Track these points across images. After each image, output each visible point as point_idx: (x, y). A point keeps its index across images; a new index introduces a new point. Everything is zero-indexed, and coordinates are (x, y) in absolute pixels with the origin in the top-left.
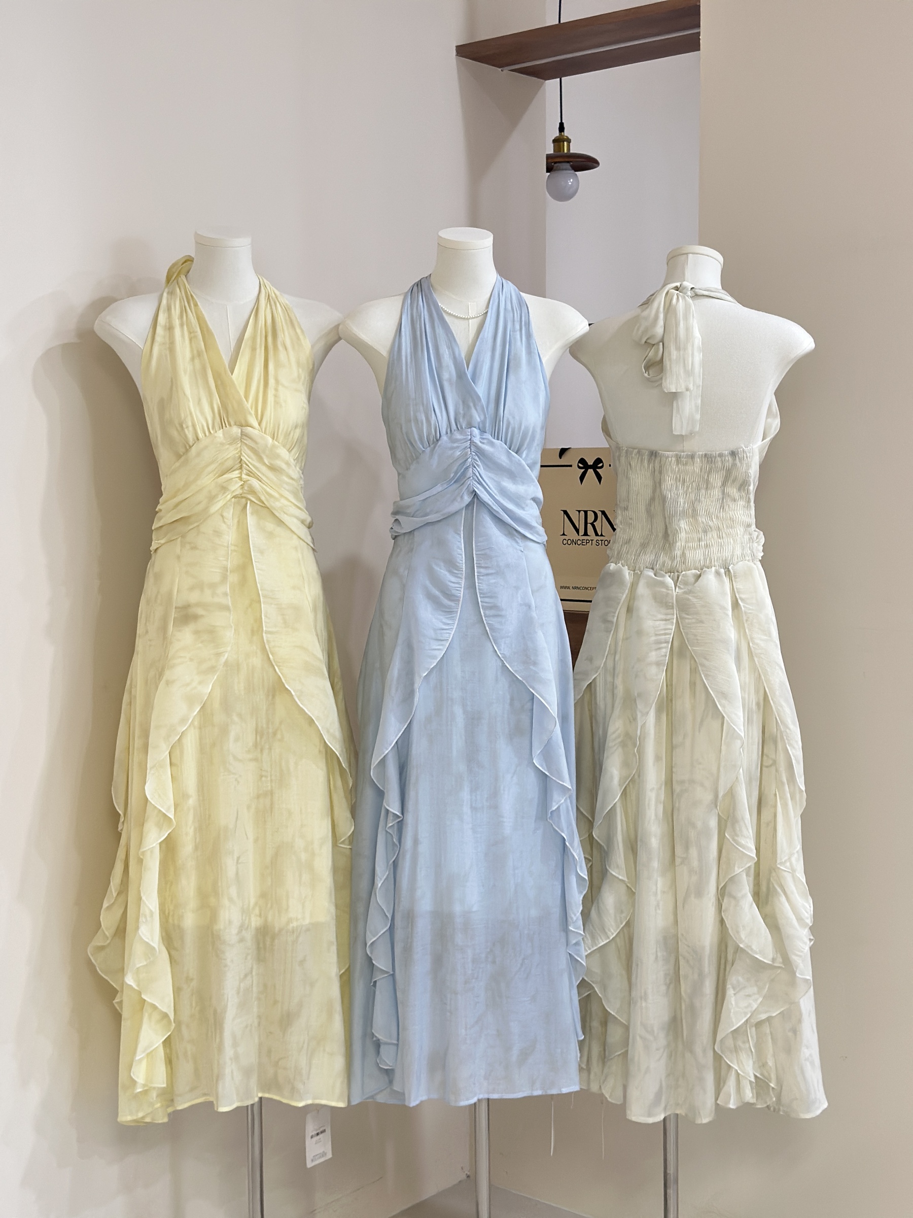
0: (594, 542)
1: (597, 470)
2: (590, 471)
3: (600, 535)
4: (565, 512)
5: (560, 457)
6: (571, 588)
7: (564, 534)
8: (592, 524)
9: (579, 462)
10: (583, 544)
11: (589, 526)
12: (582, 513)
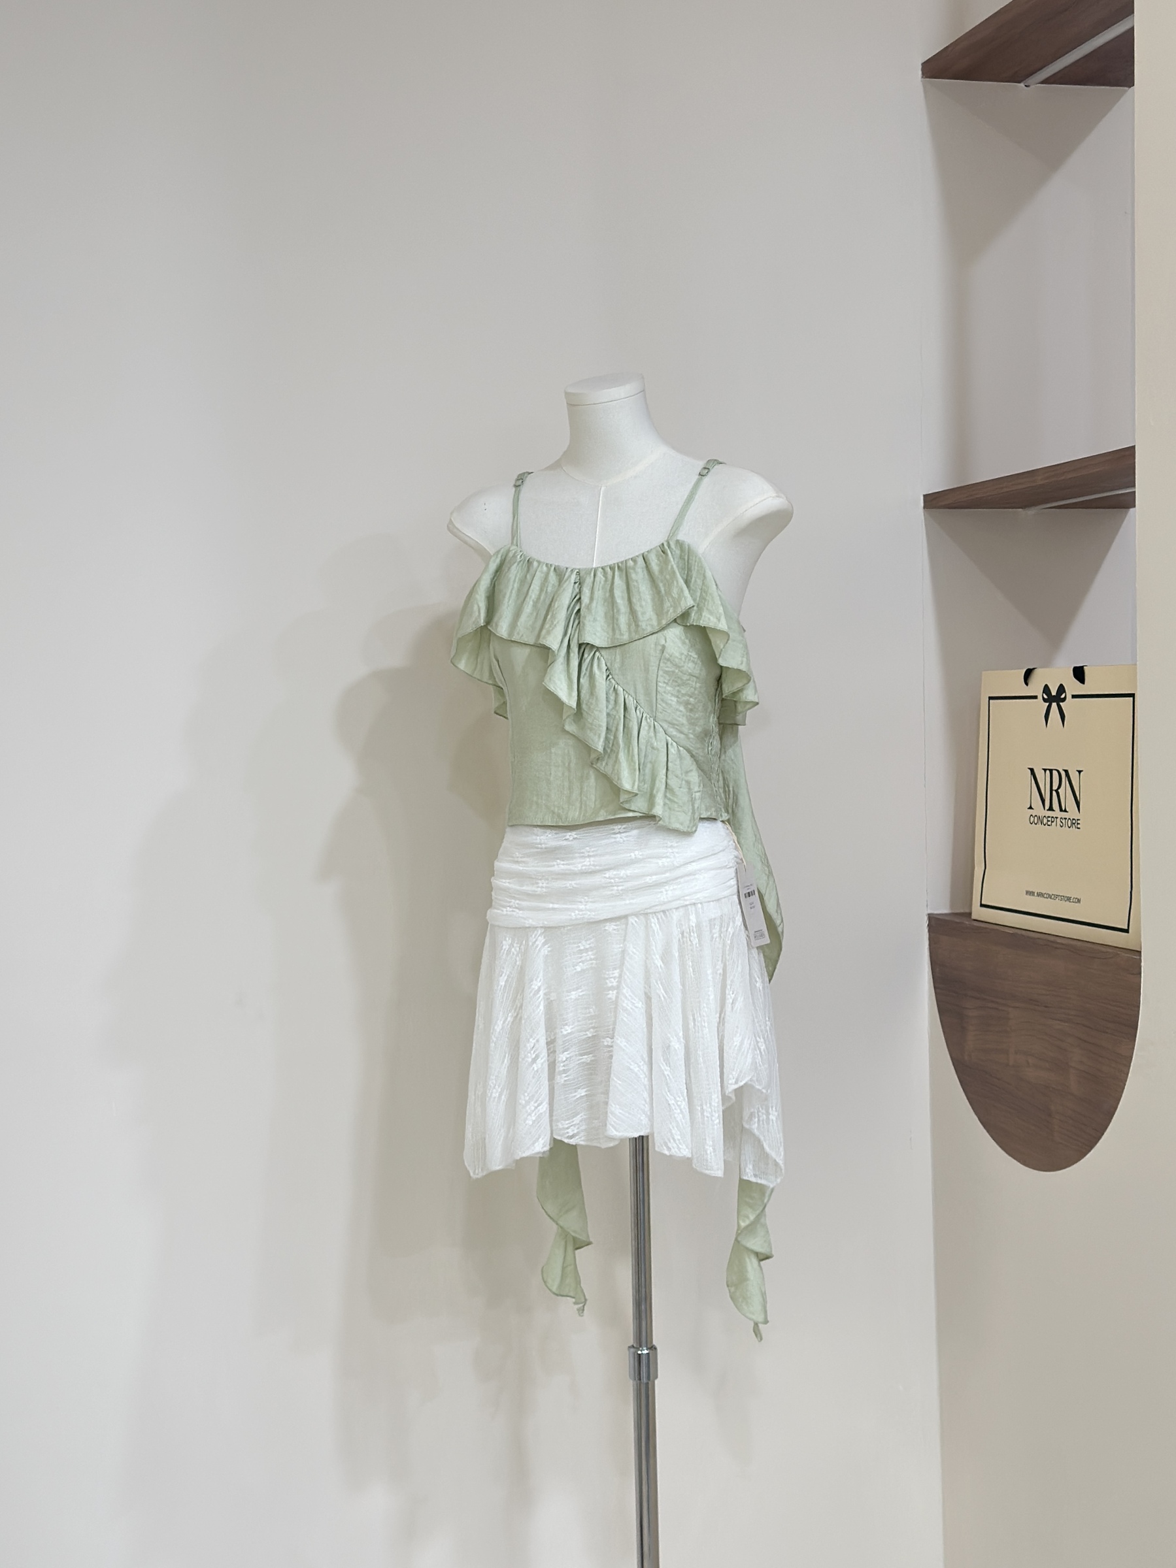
0: (1058, 820)
1: (1061, 704)
2: (1054, 705)
3: (1064, 809)
4: (1032, 770)
5: (1027, 684)
6: (1036, 894)
7: (1031, 808)
8: (1057, 791)
9: (1043, 692)
10: (1049, 823)
11: (1054, 793)
12: (1048, 772)
